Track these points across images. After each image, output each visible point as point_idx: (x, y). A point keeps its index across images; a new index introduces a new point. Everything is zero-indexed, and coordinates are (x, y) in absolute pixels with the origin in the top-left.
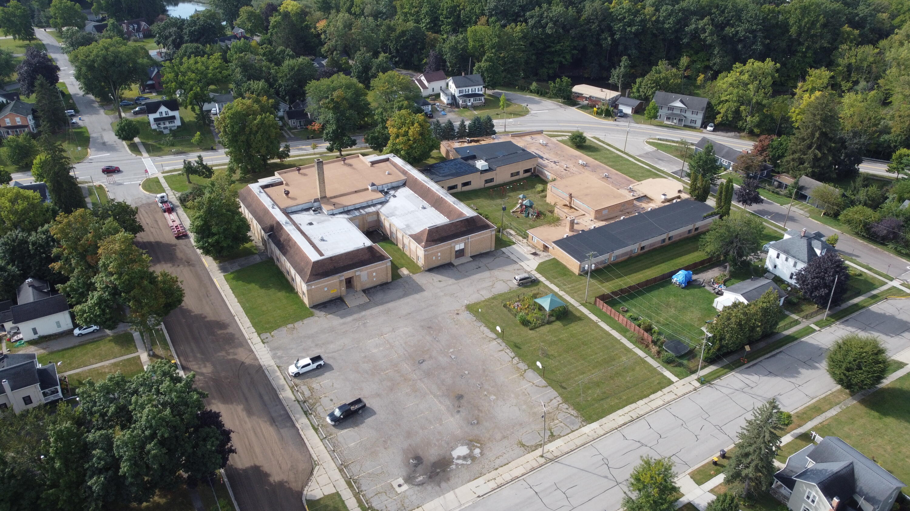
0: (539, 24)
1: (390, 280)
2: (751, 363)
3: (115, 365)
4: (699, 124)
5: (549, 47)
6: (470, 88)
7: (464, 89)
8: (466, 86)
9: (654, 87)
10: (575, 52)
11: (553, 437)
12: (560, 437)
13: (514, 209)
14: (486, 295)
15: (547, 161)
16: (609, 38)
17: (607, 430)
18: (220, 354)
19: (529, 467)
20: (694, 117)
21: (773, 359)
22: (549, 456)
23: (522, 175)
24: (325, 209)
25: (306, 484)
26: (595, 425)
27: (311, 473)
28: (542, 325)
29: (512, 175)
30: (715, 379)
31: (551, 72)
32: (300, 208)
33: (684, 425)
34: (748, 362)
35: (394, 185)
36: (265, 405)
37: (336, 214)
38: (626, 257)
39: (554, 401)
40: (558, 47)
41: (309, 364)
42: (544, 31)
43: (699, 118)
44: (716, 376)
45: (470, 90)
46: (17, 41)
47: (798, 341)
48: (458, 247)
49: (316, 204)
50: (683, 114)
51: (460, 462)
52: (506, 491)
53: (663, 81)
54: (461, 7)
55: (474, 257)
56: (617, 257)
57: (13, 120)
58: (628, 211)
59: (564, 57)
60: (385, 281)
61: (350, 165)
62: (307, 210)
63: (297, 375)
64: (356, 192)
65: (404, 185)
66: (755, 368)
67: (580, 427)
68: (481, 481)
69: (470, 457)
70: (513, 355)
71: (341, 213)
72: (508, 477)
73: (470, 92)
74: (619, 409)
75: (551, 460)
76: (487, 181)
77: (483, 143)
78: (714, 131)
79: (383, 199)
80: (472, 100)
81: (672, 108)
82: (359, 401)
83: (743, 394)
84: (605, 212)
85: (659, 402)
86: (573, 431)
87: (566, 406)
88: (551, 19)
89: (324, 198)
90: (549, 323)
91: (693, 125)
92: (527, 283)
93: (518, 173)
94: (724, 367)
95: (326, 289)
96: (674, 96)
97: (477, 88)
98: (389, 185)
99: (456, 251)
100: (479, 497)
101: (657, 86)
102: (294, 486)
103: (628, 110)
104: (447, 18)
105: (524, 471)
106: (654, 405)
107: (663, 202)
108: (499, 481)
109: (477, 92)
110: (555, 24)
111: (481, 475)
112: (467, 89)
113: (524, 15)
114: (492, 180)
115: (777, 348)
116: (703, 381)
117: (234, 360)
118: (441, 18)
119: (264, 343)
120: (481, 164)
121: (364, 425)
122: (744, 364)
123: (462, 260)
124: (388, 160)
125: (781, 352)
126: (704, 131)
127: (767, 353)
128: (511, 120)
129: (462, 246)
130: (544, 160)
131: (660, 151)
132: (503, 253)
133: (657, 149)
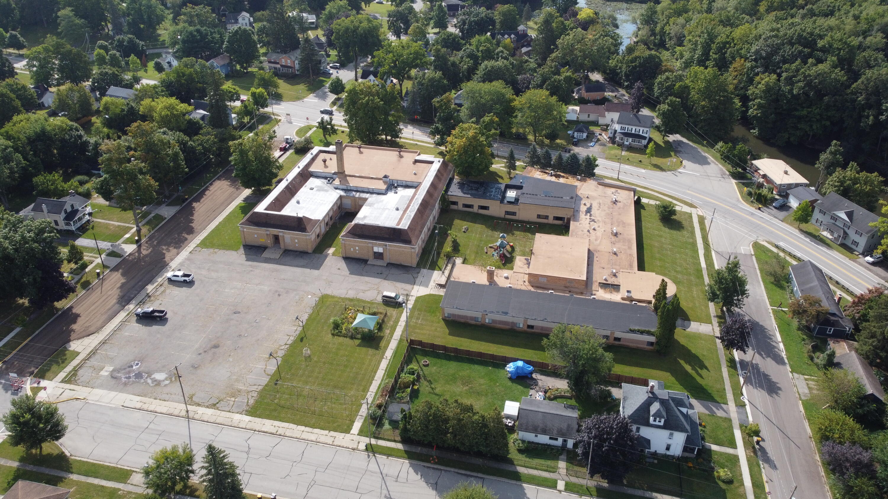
0: (790, 81)
1: (310, 251)
2: (436, 466)
3: (119, 226)
4: (861, 248)
5: (796, 110)
6: (634, 128)
7: (627, 127)
8: (629, 125)
9: (836, 186)
10: (828, 123)
11: (214, 406)
12: (218, 409)
13: (491, 245)
14: (351, 294)
15: (588, 216)
16: (871, 117)
17: (248, 427)
18: (164, 247)
19: (171, 411)
20: (857, 238)
21: (464, 477)
22: (191, 414)
23: (551, 221)
24: (337, 182)
25: (78, 339)
26: (247, 418)
27: (89, 335)
28: (345, 336)
29: (539, 216)
30: (384, 454)
31: (792, 139)
32: (324, 175)
33: (295, 464)
34: (436, 463)
35: (409, 184)
36: (133, 287)
37: (339, 189)
38: (508, 327)
39: (256, 387)
40: (805, 112)
41: (178, 276)
42: (792, 89)
43: (862, 242)
44: (389, 453)
45: (634, 129)
46: (393, 7)
47: (518, 483)
48: (376, 249)
49: (334, 176)
50: (846, 229)
51: (149, 381)
52: (138, 415)
53: (848, 182)
54: (732, 45)
55: (390, 265)
56: (494, 321)
57: (286, 61)
58: (572, 289)
59: (811, 126)
60: (306, 250)
61: (401, 157)
62: (326, 178)
63: (169, 279)
64: (372, 178)
65: (415, 187)
66: (431, 472)
67: (237, 413)
68: (139, 398)
69: (158, 383)
70: (290, 342)
71: (342, 190)
72: (151, 408)
73: (633, 132)
74: (280, 421)
75: (188, 418)
76: (507, 213)
77: (562, 180)
78: (873, 264)
79: (384, 191)
80: (630, 140)
81: (835, 218)
82: (162, 312)
83: (380, 479)
84: (541, 280)
85: (313, 437)
86: (229, 412)
87: (255, 394)
88: (805, 77)
89: (341, 174)
90: (352, 337)
91: (854, 247)
92: (392, 302)
93: (547, 217)
94: (406, 452)
95: (256, 236)
96: (847, 203)
97: (641, 129)
98: (404, 182)
99: (375, 253)
100: (123, 406)
101: (841, 186)
102: (73, 336)
103: (794, 203)
104: (716, 54)
105: (164, 412)
106: (305, 436)
107: (623, 299)
108: (145, 407)
109: (641, 133)
110: (809, 84)
111: (145, 396)
112: (630, 127)
113: (781, 68)
114: (514, 214)
115: (484, 473)
116: (370, 449)
117: (164, 254)
118: (711, 54)
119: (190, 252)
120: (511, 194)
121: (148, 328)
122: (429, 461)
123: (379, 262)
124: (432, 163)
125: (483, 479)
126: (861, 259)
127: (466, 469)
128: (643, 171)
129: (381, 250)
130: (586, 215)
131: (754, 258)
132: (418, 273)
133: (753, 253)
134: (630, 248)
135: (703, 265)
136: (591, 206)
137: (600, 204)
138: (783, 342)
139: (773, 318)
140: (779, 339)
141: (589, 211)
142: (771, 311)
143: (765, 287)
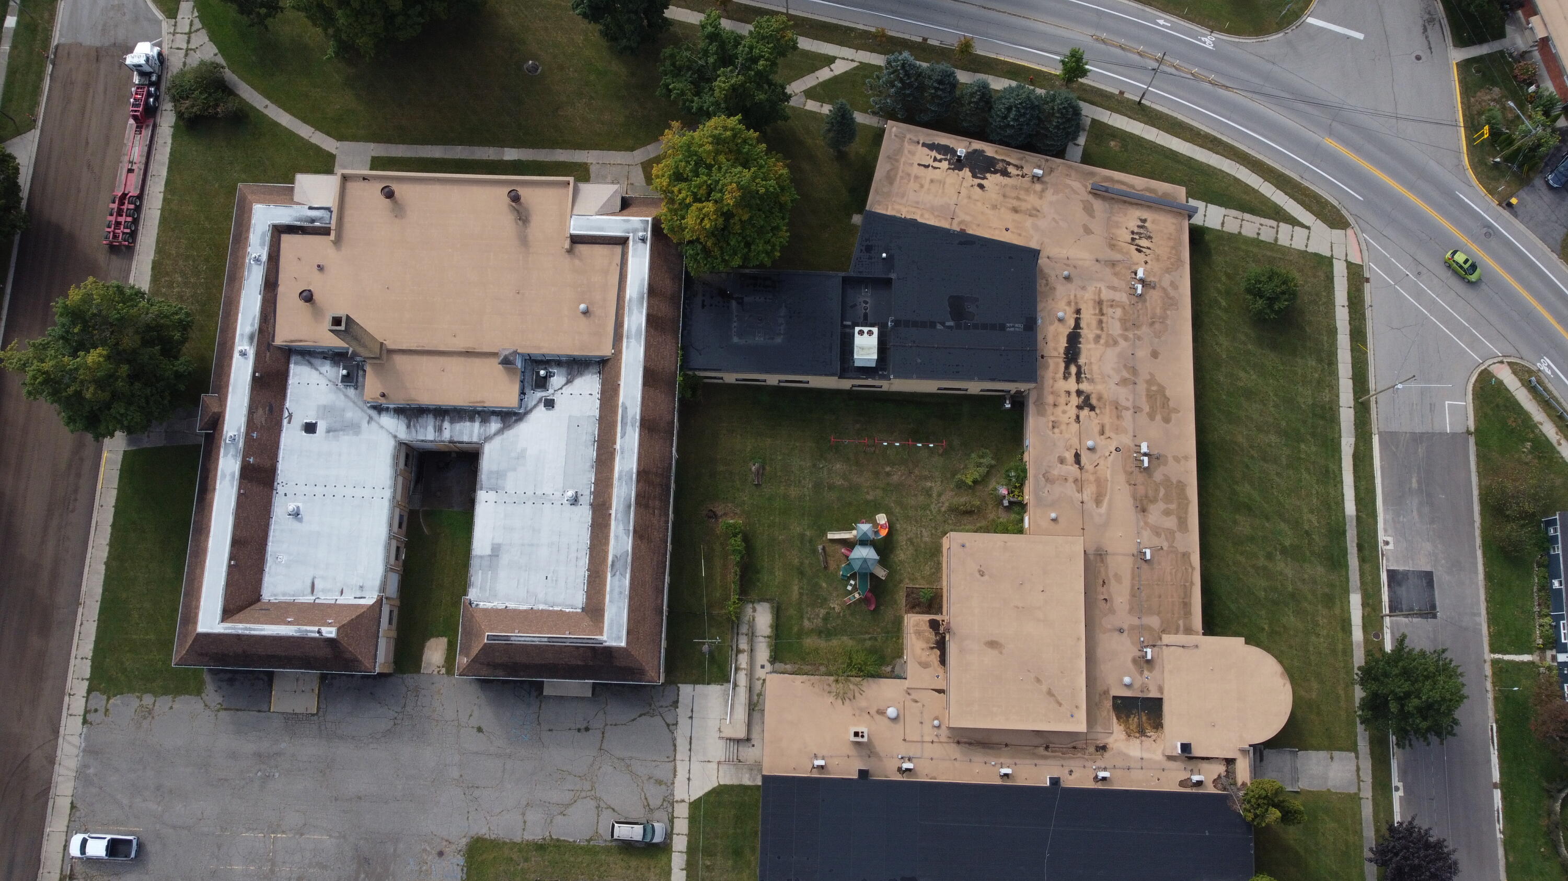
1: (387, 667)
13: (834, 534)
14: (536, 825)
15: (1072, 382)
18: (7, 709)
23: (974, 392)
24: (372, 381)
29: (943, 389)
32: (322, 347)
35: (578, 355)
37: (387, 411)
61: (523, 213)
62: (339, 358)
64: (470, 354)
65: (599, 367)
71: (394, 411)
76: (858, 387)
93: (961, 390)
98: (564, 359)
114: (876, 387)
119: (85, 722)
124: (621, 242)
130: (1066, 376)
131: (1472, 440)
132: (675, 704)
133: (1472, 429)
134: (1183, 524)
135: (1350, 507)
136: (1077, 325)
137: (1100, 303)
138: (1504, 786)
139: (1490, 695)
140: (1496, 776)
141: (1072, 354)
142: (1488, 670)
143: (1489, 577)
